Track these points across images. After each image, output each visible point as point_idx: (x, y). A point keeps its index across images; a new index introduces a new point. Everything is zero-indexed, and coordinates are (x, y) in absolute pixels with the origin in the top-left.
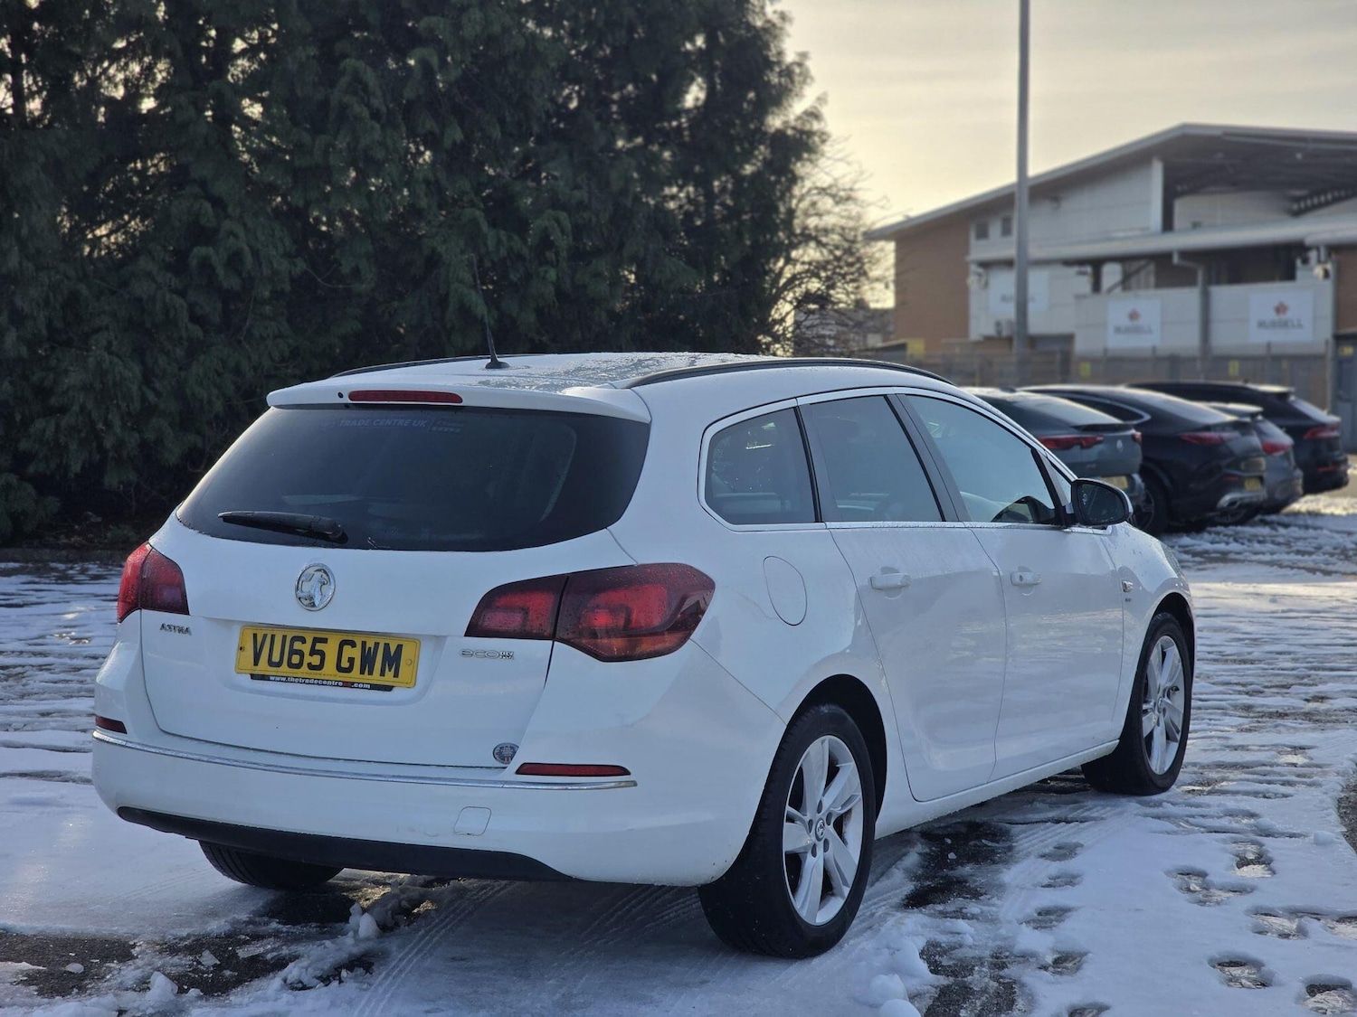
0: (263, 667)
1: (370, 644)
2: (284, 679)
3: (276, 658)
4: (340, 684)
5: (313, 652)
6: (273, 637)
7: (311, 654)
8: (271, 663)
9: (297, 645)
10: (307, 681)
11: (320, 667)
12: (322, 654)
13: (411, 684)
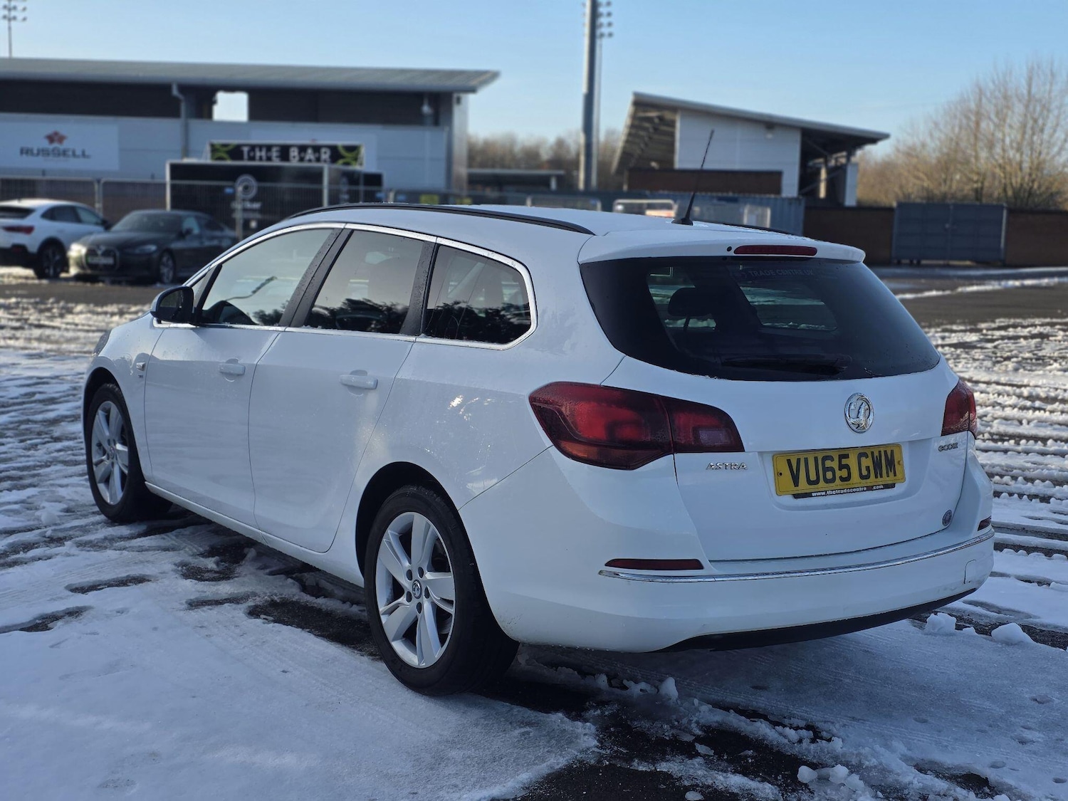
0: (803, 486)
1: (876, 454)
2: (824, 493)
3: (813, 477)
4: (865, 489)
5: (841, 467)
6: (806, 460)
7: (840, 469)
8: (810, 482)
9: (828, 464)
10: (842, 491)
11: (848, 478)
12: (847, 467)
13: (903, 479)
